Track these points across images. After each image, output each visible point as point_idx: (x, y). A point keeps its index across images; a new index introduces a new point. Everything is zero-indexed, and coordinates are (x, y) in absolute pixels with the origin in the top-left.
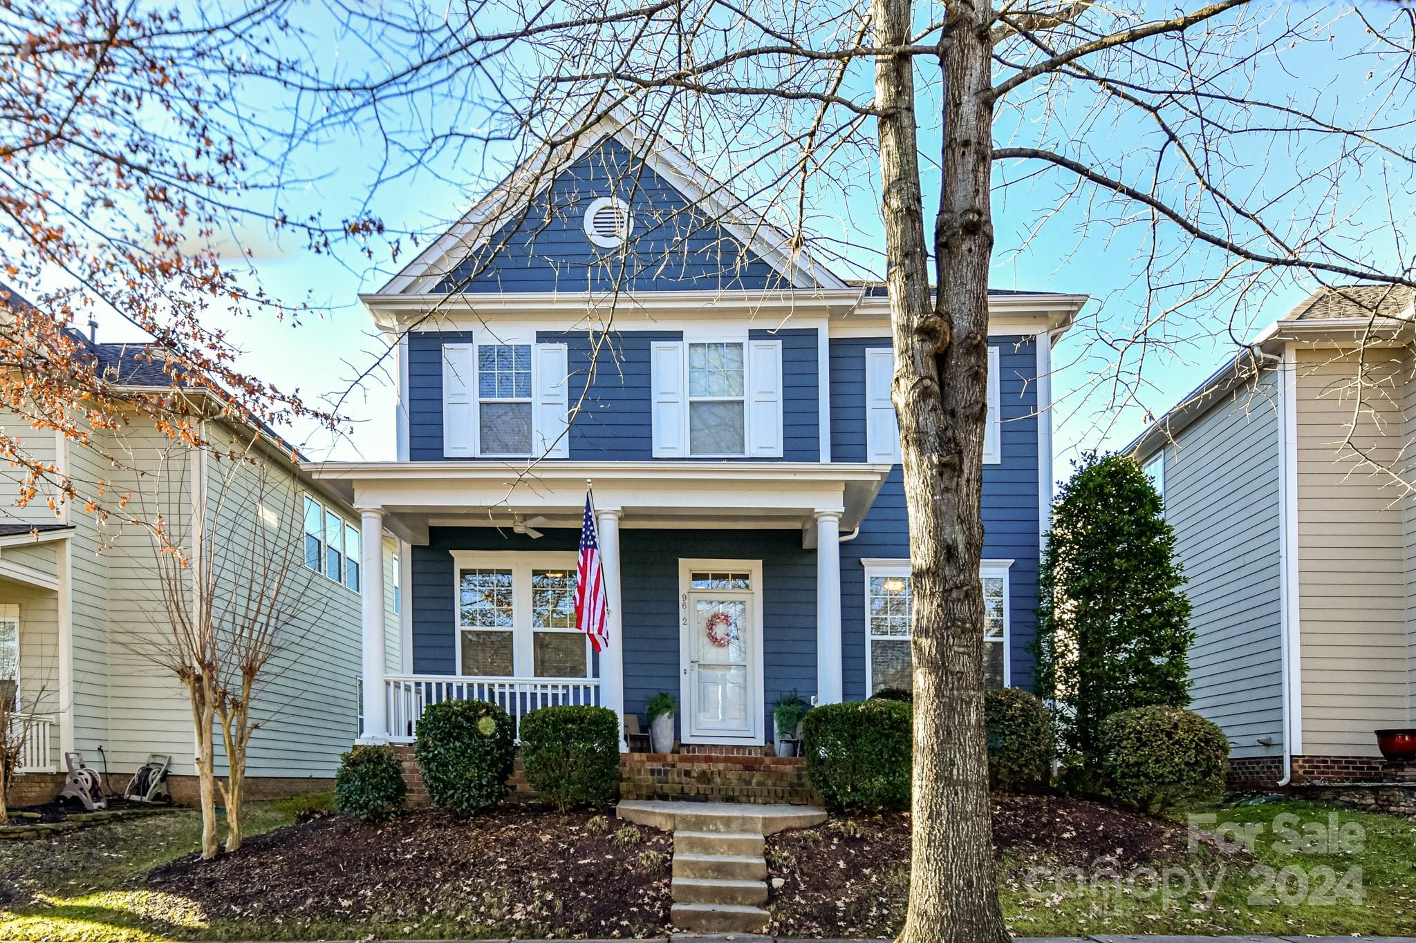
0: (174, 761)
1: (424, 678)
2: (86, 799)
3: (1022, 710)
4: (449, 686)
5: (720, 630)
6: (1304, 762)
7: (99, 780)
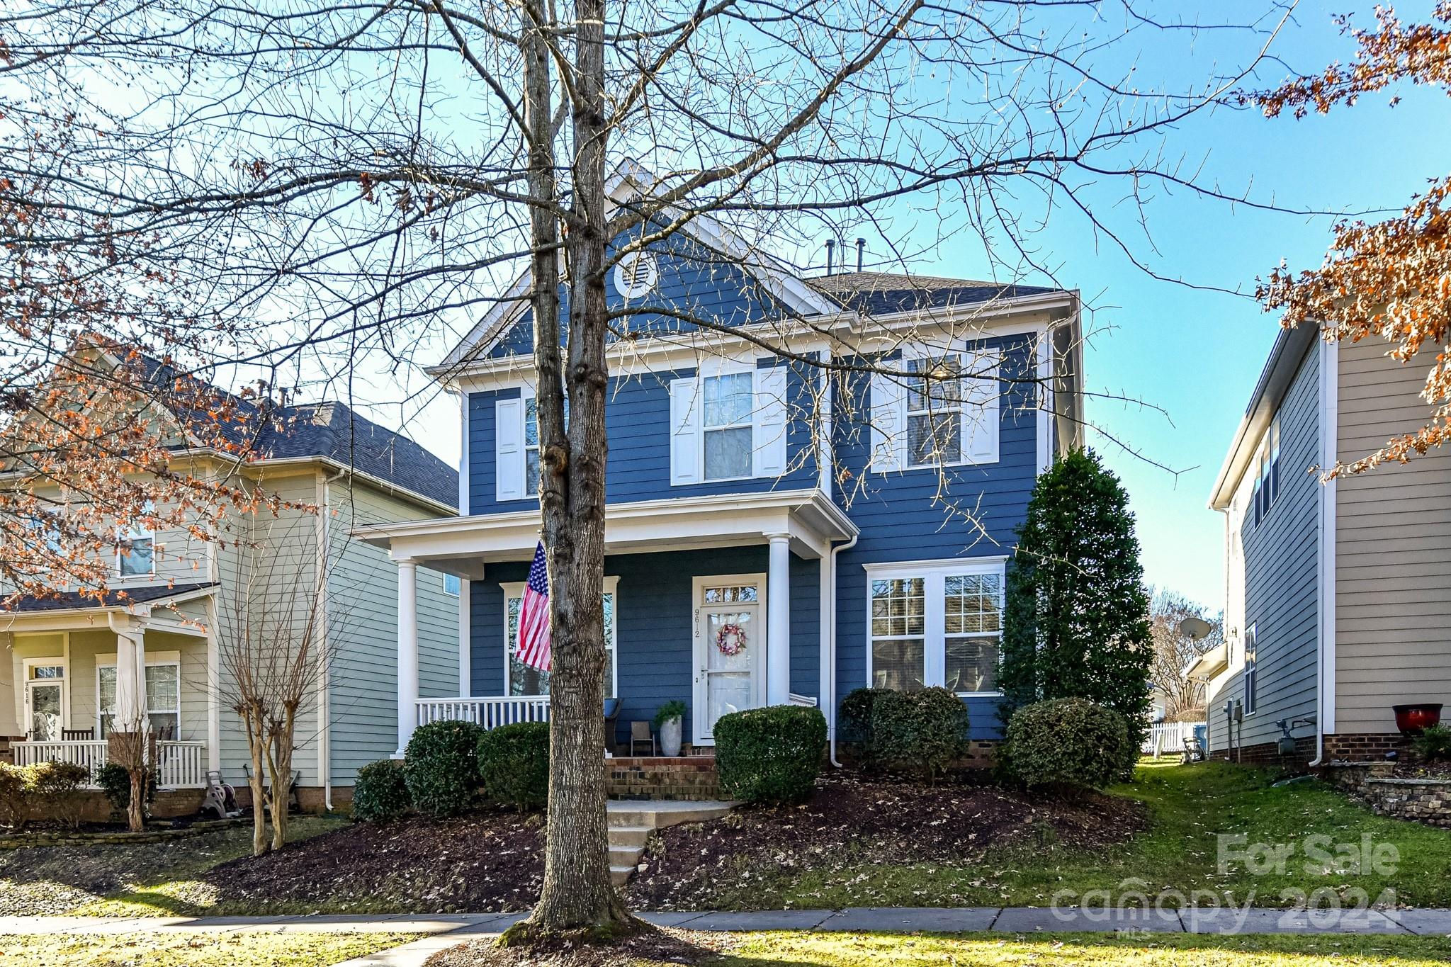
0: (302, 775)
1: (479, 700)
2: (221, 809)
3: (927, 707)
4: (498, 705)
5: (731, 640)
6: (1338, 740)
7: (233, 792)
